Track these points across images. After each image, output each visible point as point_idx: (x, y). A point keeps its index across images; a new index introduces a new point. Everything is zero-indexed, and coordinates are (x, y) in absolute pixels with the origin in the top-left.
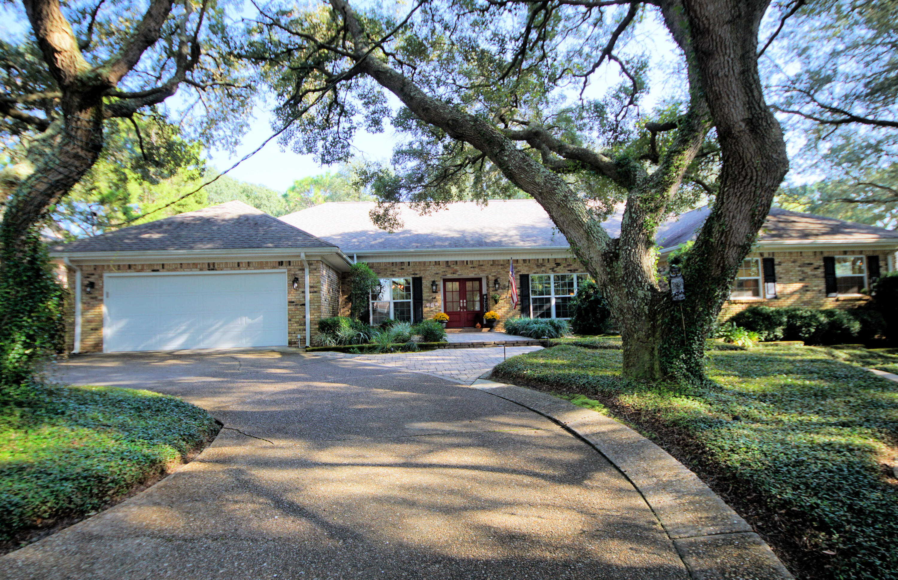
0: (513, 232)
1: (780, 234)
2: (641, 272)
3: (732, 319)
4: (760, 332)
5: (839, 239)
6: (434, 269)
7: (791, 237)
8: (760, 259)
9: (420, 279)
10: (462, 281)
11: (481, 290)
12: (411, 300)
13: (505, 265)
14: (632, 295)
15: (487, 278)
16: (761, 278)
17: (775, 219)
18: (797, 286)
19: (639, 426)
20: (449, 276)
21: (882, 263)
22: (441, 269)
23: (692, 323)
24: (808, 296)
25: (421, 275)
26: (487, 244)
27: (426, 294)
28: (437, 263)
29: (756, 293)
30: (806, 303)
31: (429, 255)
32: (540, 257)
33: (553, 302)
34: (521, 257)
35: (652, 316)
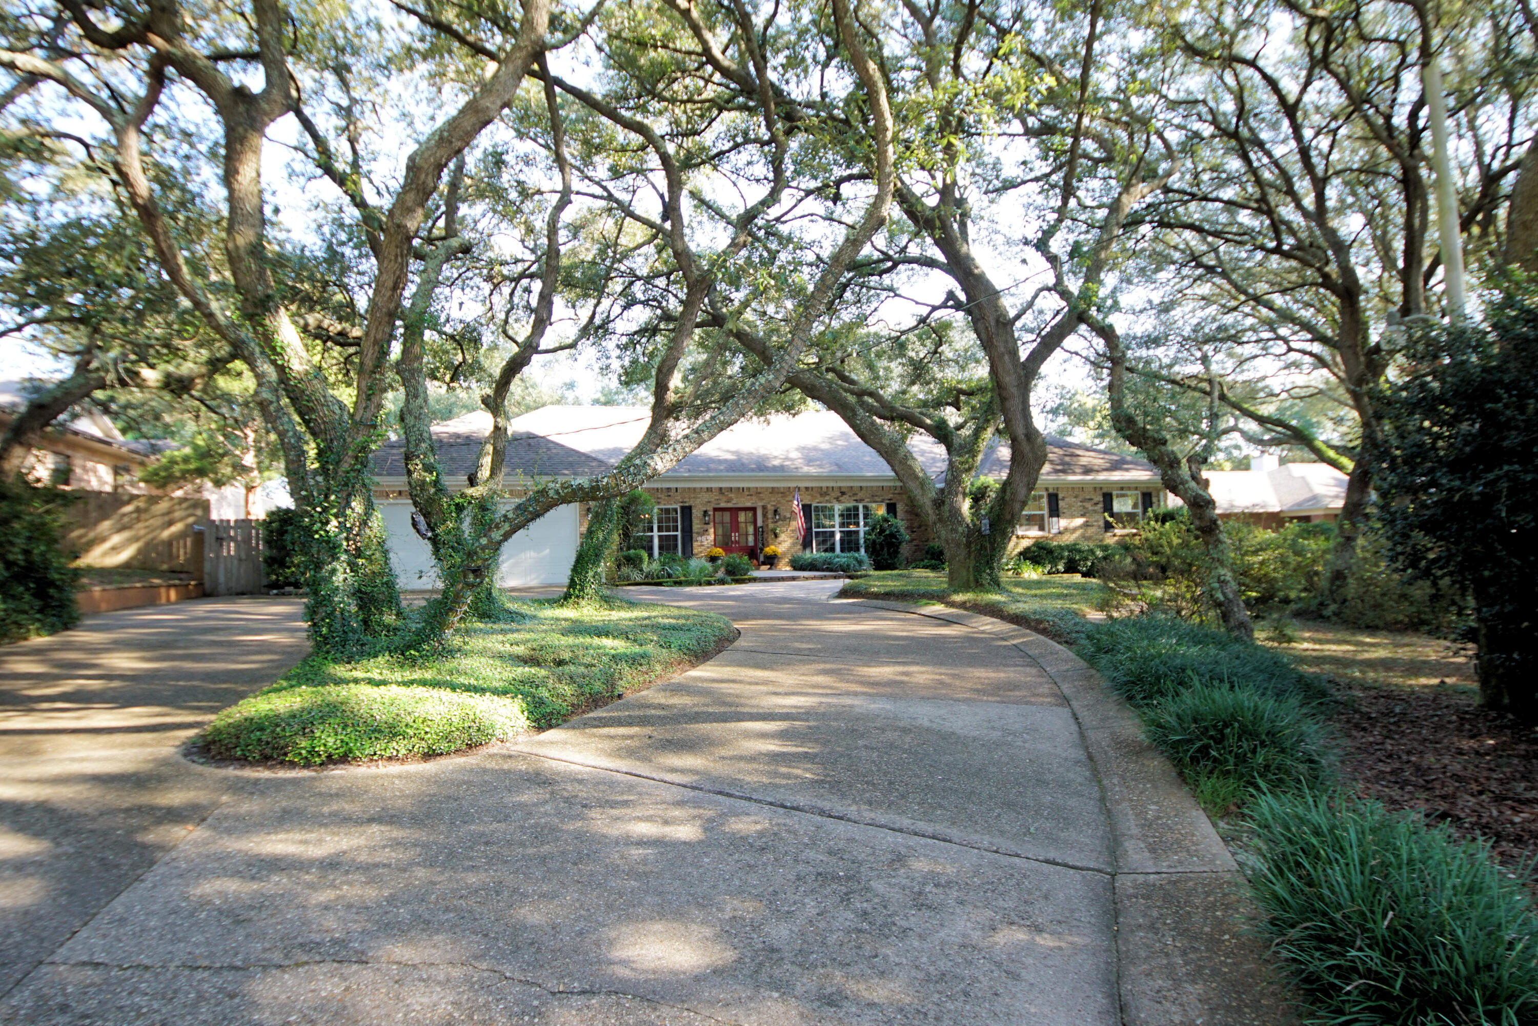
0: (794, 455)
1: (1065, 468)
2: (961, 515)
3: (1021, 554)
4: (1044, 566)
5: (1117, 476)
6: (706, 497)
7: (1074, 473)
8: (1045, 494)
9: (690, 508)
10: (735, 511)
11: (755, 522)
12: (679, 533)
13: (786, 493)
14: (954, 530)
15: (764, 508)
16: (1046, 512)
17: (1061, 452)
18: (1079, 521)
19: (966, 609)
20: (723, 505)
21: (1154, 500)
22: (714, 497)
23: (993, 549)
24: (1090, 531)
25: (691, 503)
26: (767, 469)
27: (696, 526)
28: (709, 490)
29: (1042, 528)
30: (1088, 539)
31: (702, 479)
32: (824, 485)
33: (838, 537)
34: (803, 485)
35: (968, 545)
